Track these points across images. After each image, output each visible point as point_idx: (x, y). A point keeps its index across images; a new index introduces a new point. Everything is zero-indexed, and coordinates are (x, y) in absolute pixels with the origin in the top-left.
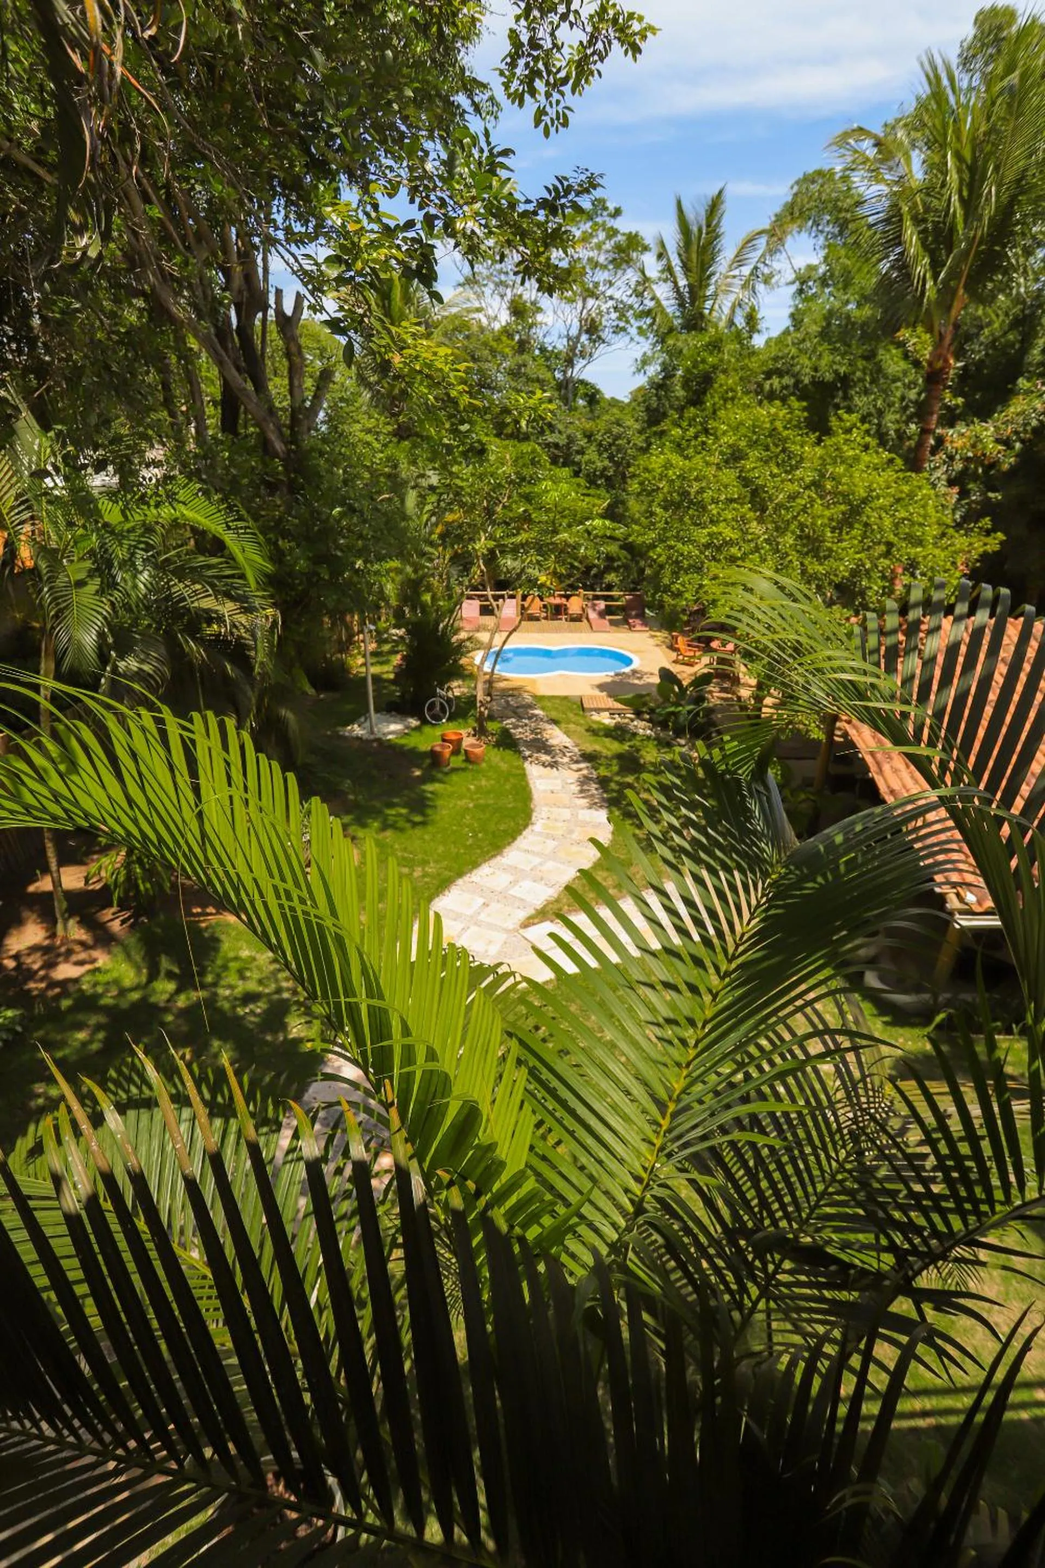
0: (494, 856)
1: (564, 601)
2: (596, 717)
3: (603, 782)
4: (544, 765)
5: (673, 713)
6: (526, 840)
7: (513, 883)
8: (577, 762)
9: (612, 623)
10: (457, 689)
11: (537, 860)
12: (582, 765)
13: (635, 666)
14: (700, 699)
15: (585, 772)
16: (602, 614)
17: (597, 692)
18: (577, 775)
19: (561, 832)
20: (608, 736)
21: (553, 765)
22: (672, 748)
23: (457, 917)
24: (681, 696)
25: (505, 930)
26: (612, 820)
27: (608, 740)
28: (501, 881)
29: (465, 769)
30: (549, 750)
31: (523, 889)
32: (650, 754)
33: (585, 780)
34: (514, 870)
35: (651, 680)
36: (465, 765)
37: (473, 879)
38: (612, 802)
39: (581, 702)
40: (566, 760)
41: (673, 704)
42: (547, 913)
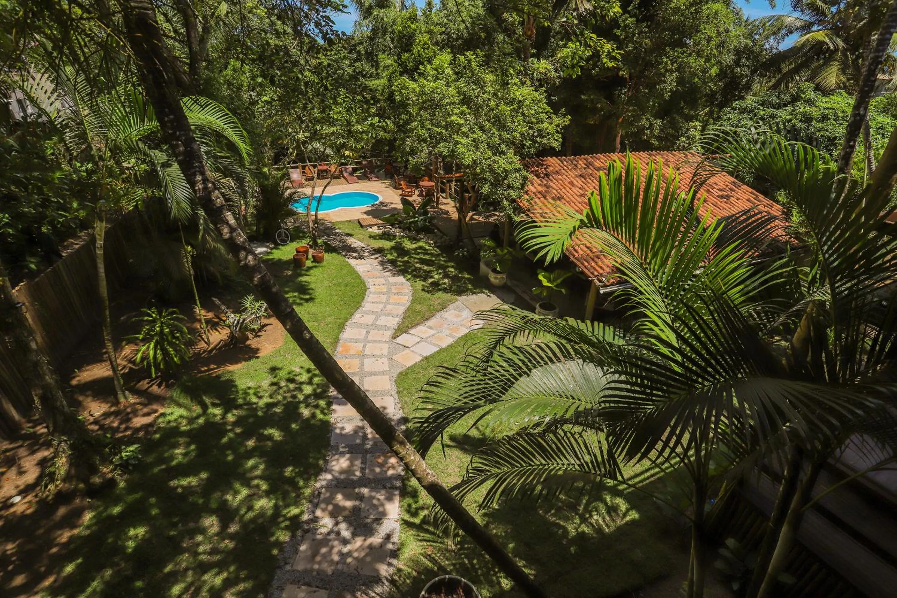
1: (328, 167)
2: (370, 230)
3: (393, 262)
4: (355, 258)
5: (412, 222)
6: (370, 297)
7: (376, 319)
8: (373, 254)
9: (359, 178)
10: (290, 222)
11: (381, 306)
12: (377, 256)
13: (381, 199)
14: (426, 213)
15: (380, 259)
16: (351, 173)
17: (365, 216)
18: (377, 261)
19: (385, 290)
20: (381, 239)
21: (361, 257)
22: (419, 240)
23: (356, 341)
24: (416, 212)
25: (385, 342)
26: (408, 280)
27: (383, 241)
28: (369, 319)
29: (315, 267)
30: (354, 250)
31: (382, 321)
32: (408, 245)
33: (382, 263)
34: (372, 312)
35: (393, 206)
36: (314, 264)
37: (354, 321)
38: (403, 272)
39: (359, 222)
40: (367, 254)
41: (412, 217)
42: (402, 329)
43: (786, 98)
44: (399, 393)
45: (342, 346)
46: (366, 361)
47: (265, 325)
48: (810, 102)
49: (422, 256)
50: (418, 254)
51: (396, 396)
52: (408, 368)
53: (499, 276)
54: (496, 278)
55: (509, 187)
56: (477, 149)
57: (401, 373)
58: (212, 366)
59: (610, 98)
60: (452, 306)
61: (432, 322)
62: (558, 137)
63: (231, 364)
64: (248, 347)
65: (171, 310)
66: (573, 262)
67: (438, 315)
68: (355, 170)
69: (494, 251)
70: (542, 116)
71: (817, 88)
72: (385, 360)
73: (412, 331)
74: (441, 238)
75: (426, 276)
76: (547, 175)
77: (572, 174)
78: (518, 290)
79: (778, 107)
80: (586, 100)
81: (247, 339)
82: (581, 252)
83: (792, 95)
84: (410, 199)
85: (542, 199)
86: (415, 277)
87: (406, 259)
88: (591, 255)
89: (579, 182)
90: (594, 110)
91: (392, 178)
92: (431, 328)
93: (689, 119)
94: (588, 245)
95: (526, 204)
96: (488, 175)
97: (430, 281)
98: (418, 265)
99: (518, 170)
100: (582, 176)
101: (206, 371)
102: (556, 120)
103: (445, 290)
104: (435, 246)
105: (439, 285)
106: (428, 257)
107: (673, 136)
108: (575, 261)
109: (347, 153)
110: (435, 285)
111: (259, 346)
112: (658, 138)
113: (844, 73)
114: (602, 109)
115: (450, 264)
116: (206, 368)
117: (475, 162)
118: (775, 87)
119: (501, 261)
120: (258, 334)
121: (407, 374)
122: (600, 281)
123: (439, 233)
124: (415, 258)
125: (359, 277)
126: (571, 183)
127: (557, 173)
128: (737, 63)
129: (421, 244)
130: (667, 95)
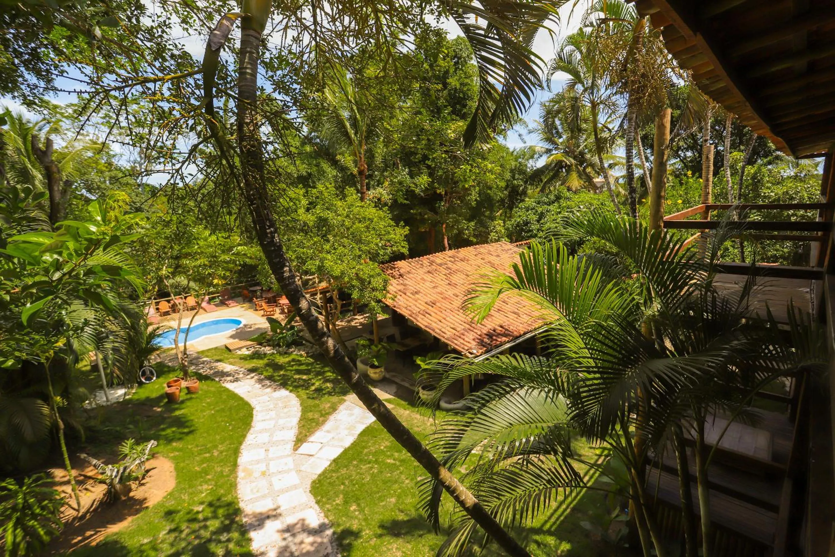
0: (249, 429)
2: (239, 353)
3: (270, 378)
4: (232, 382)
5: (281, 338)
6: (258, 416)
7: (271, 435)
8: (248, 375)
9: (217, 305)
10: (153, 358)
11: (273, 422)
12: (252, 375)
13: (244, 322)
15: (256, 377)
16: (209, 302)
17: (232, 340)
18: (253, 380)
19: (272, 406)
20: (253, 359)
21: (237, 380)
22: (290, 354)
23: (258, 462)
24: (282, 329)
25: (288, 456)
26: (291, 391)
27: (255, 360)
28: (264, 438)
29: (191, 398)
30: (228, 374)
31: (279, 436)
32: (282, 360)
33: (260, 381)
34: (265, 430)
35: (257, 327)
36: (189, 396)
37: (248, 443)
38: (284, 384)
39: (227, 348)
40: (241, 376)
41: (279, 334)
42: (300, 440)
43: (552, 197)
44: (318, 502)
45: (244, 471)
46: (274, 480)
47: (148, 471)
48: (568, 199)
49: (297, 368)
50: (292, 366)
51: (316, 506)
52: (320, 475)
53: (378, 370)
54: (375, 373)
55: (374, 289)
56: (342, 261)
57: (314, 482)
58: (88, 533)
59: (434, 210)
60: (342, 407)
61: (328, 425)
62: (405, 244)
63: (114, 523)
64: (132, 498)
65: (34, 477)
66: (444, 343)
67: (332, 417)
68: (210, 300)
69: (370, 348)
70: (389, 229)
71: (569, 189)
72: (294, 473)
73: (311, 439)
74: (312, 348)
75: (306, 385)
76: (401, 275)
77: (421, 271)
78: (397, 380)
79: (549, 204)
80: (416, 214)
81: (130, 490)
82: (448, 333)
83: (555, 196)
84: (274, 317)
85: (403, 295)
86: (296, 387)
87: (282, 373)
88: (457, 333)
89: (428, 277)
90: (423, 221)
91: (250, 301)
92: (328, 432)
93: (493, 219)
94: (452, 326)
95: (391, 301)
96: (355, 282)
97: (313, 388)
98: (297, 377)
99: (379, 275)
100: (429, 272)
101: (80, 542)
102: (399, 231)
103: (330, 394)
104: (308, 356)
105: (322, 390)
106: (303, 367)
107: (485, 232)
108: (446, 341)
109: (215, 281)
110: (319, 390)
111: (147, 495)
112: (475, 236)
113: (581, 178)
114: (429, 219)
115: (327, 369)
116: (80, 538)
117: (343, 273)
118: (542, 190)
119: (377, 356)
120: (142, 482)
121: (320, 481)
122: (471, 354)
123: (308, 344)
124: (291, 371)
125: (241, 399)
126: (423, 279)
127: (409, 272)
128: (513, 177)
129: (293, 357)
130: (474, 204)
